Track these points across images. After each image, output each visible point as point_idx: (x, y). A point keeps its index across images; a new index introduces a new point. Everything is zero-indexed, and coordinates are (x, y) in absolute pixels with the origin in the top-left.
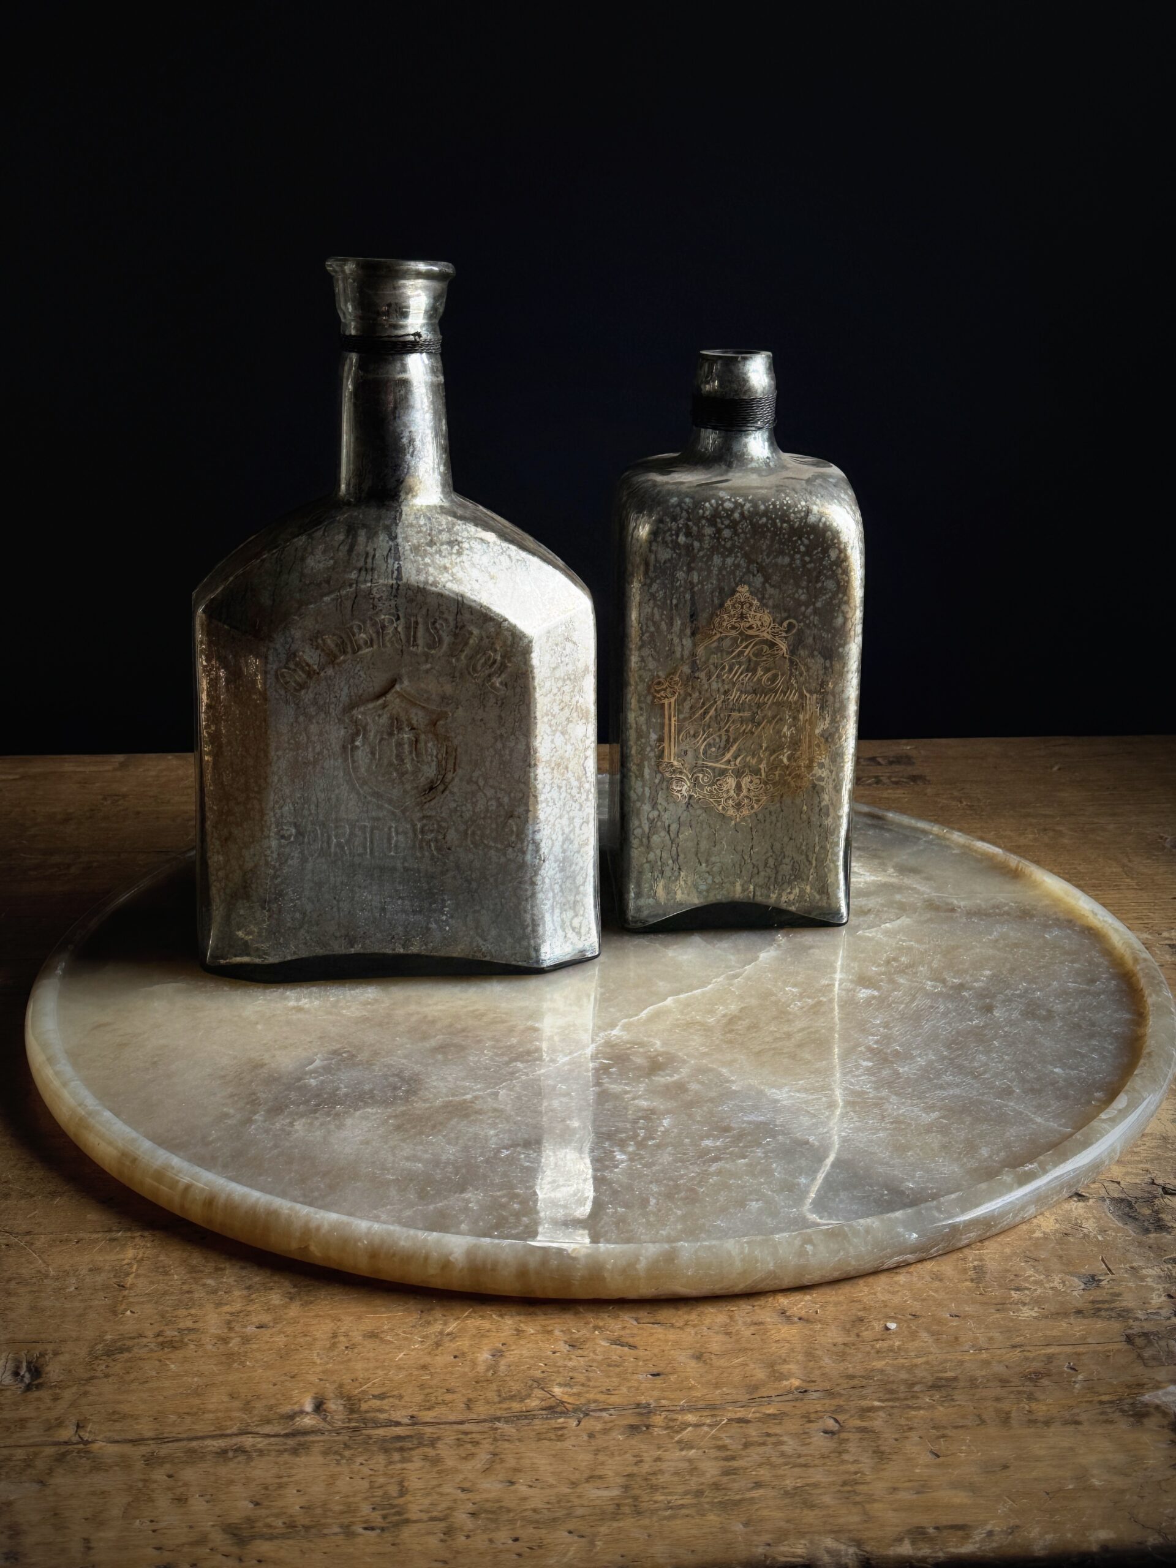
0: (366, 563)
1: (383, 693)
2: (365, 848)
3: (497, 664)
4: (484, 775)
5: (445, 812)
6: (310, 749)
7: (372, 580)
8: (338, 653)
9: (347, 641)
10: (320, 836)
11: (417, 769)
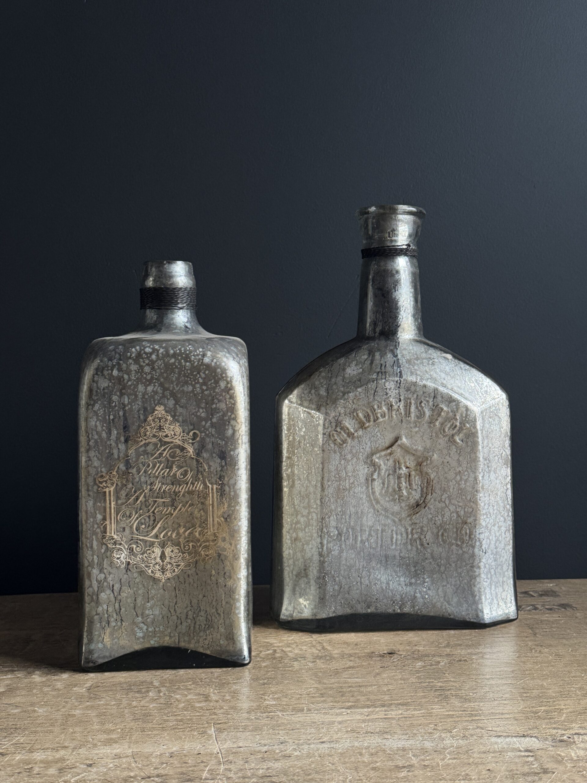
0: (381, 369)
1: (391, 446)
2: (377, 544)
3: (457, 428)
4: (449, 497)
5: (425, 521)
6: (347, 481)
7: (385, 378)
8: (365, 421)
9: (370, 414)
10: (351, 536)
11: (409, 493)
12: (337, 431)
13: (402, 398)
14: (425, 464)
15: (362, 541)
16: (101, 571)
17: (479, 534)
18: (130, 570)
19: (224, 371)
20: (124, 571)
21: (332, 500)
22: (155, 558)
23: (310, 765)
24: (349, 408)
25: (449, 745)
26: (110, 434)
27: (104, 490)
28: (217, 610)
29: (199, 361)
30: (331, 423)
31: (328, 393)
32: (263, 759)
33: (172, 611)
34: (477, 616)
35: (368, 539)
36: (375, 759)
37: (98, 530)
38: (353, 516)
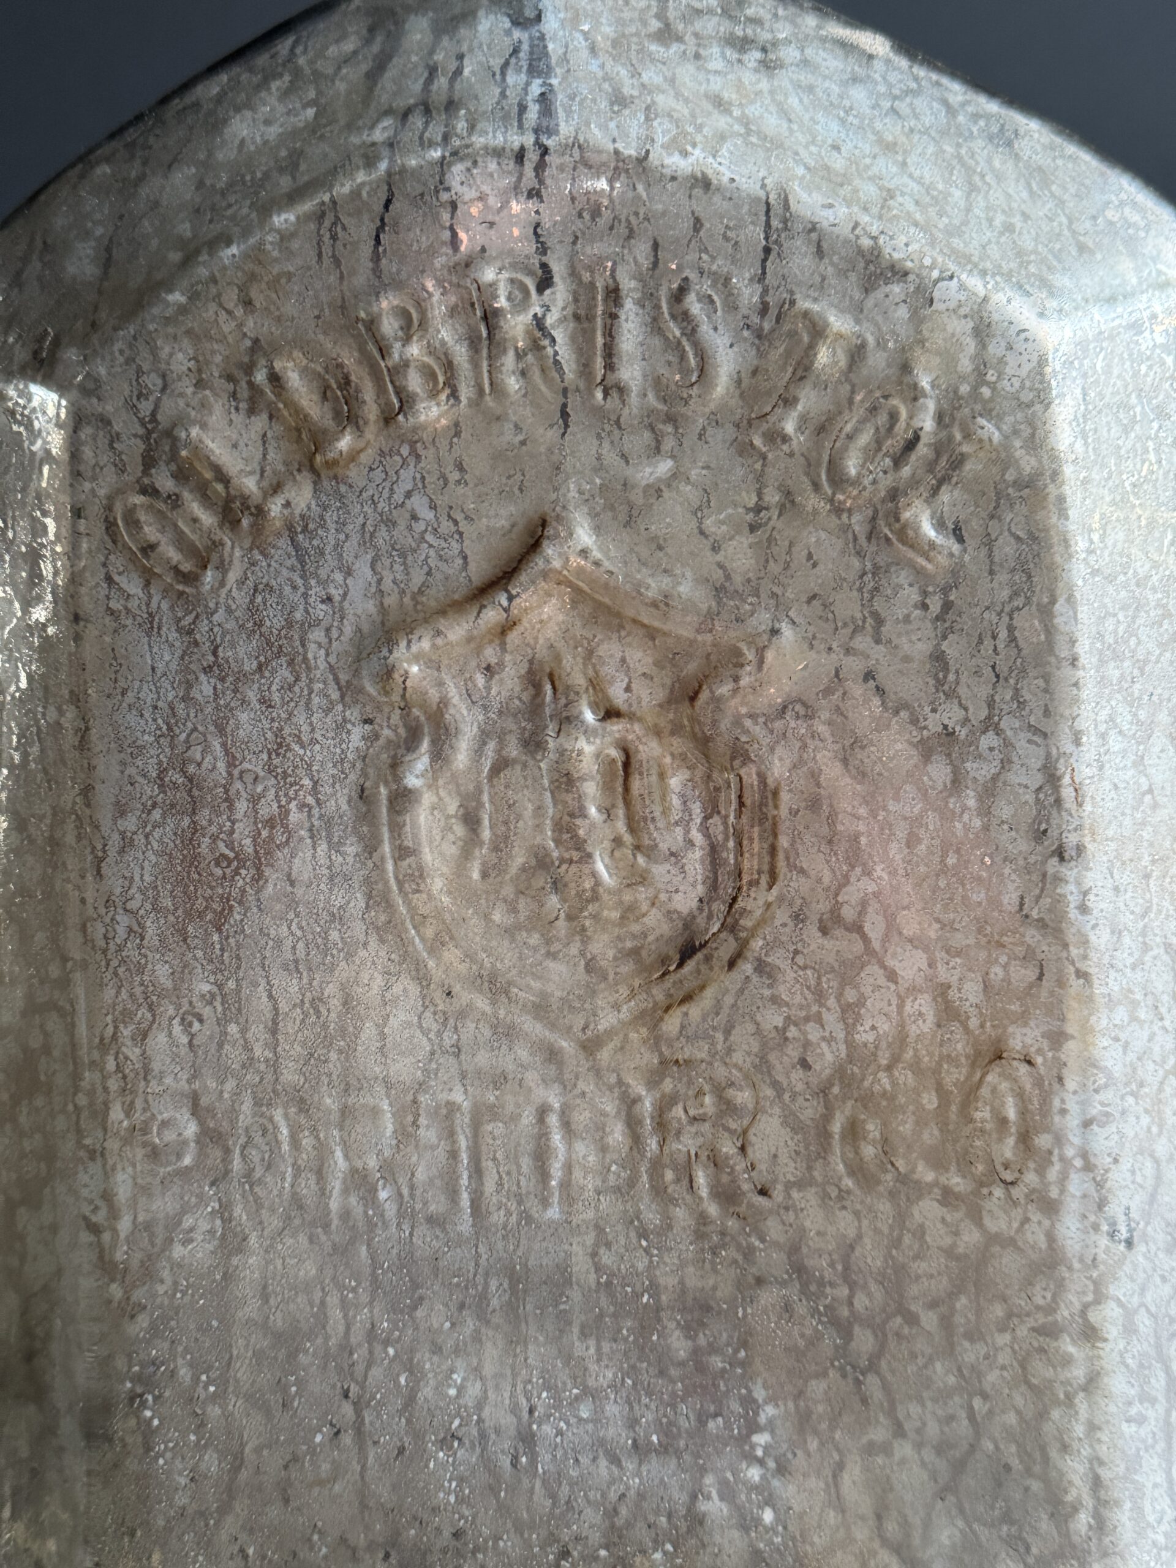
0: (427, 94)
1: (503, 578)
6: (242, 806)
7: (446, 138)
8: (329, 423)
11: (633, 878)
12: (154, 493)
13: (558, 269)
14: (724, 689)
17: (1087, 1124)
21: (151, 930)
24: (222, 340)
30: (116, 437)
31: (108, 263)
35: (392, 1168)
38: (288, 1027)
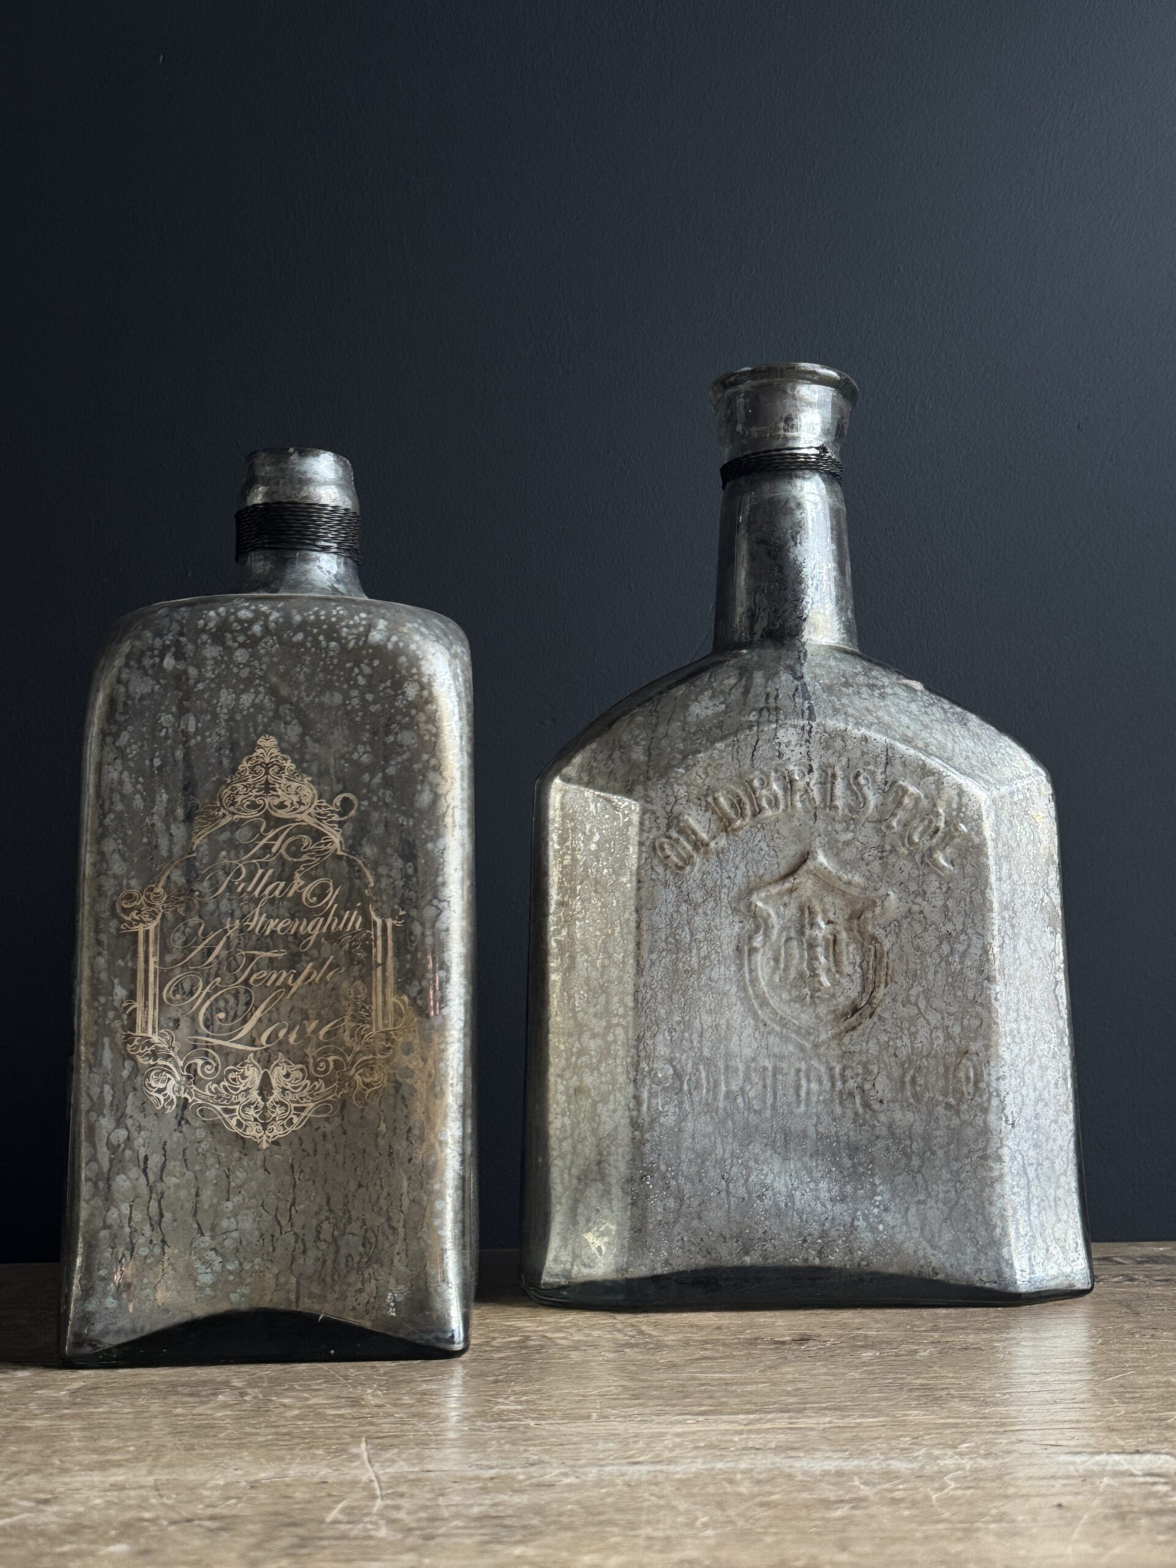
0: (767, 703)
1: (793, 872)
2: (765, 1103)
3: (940, 834)
4: (927, 993)
5: (873, 1048)
6: (694, 951)
7: (777, 721)
8: (733, 816)
9: (745, 799)
10: (704, 1082)
11: (835, 983)
12: (669, 837)
13: (815, 766)
14: (869, 915)
15: (730, 1096)
16: (119, 1122)
17: (998, 1079)
18: (187, 1122)
19: (415, 661)
20: (174, 1123)
21: (660, 996)
22: (247, 1091)
23: (602, 1499)
24: (697, 786)
25: (952, 1467)
26: (153, 801)
27: (134, 929)
28: (389, 1219)
29: (358, 638)
30: (657, 818)
31: (650, 755)
32: (484, 1490)
33: (284, 1222)
34: (1000, 1274)
35: (742, 1090)
36: (768, 1488)
37: (117, 1024)
38: (707, 1035)
